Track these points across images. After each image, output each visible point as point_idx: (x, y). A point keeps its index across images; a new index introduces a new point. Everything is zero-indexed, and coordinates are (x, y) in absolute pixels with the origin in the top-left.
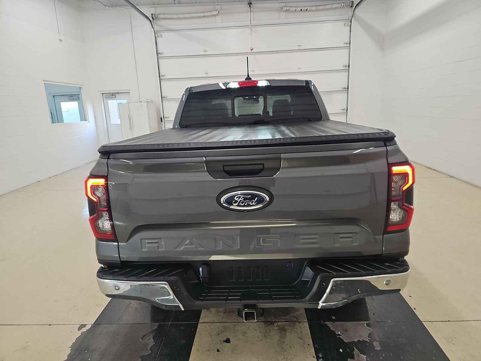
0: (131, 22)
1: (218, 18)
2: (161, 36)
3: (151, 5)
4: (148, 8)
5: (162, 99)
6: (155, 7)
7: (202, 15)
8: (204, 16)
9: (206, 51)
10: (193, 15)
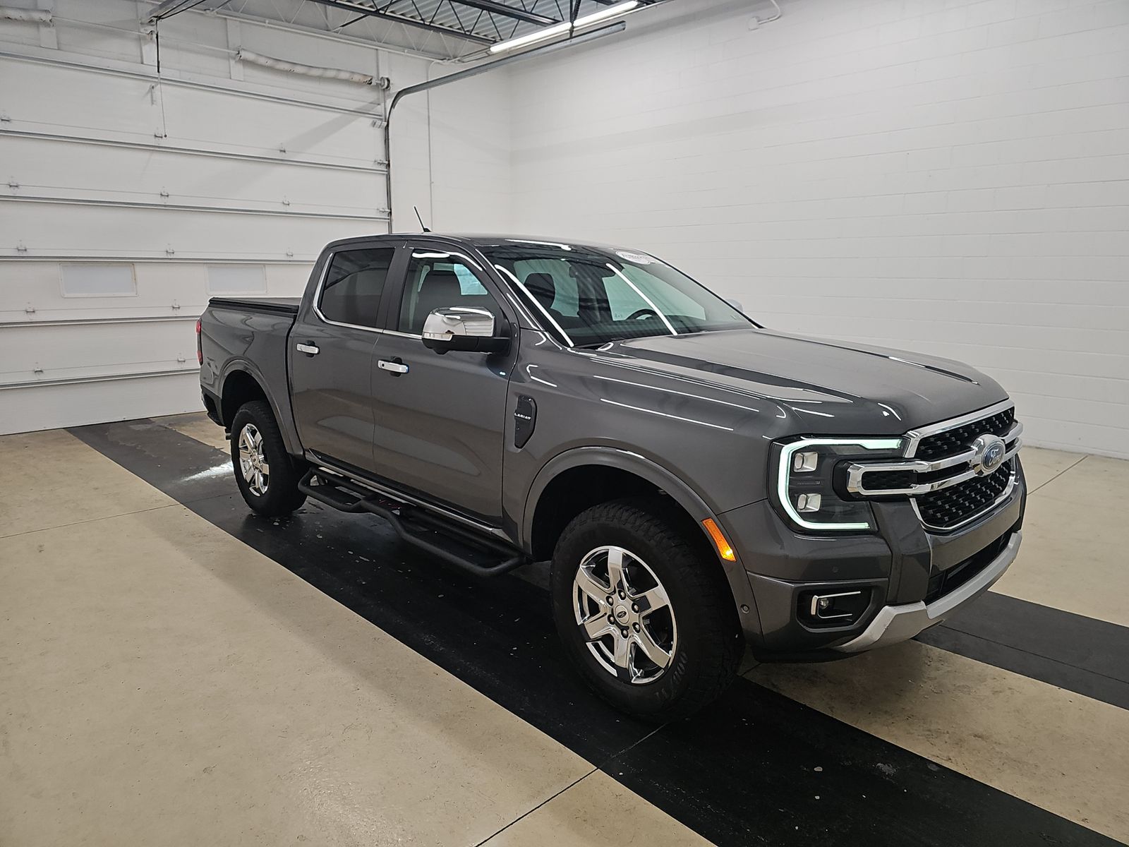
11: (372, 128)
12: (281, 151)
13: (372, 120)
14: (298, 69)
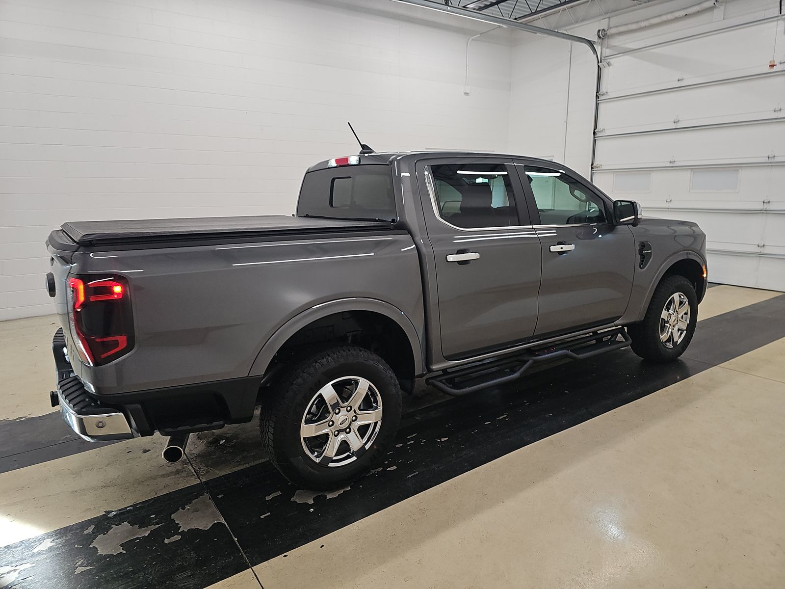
0: (571, 50)
1: (718, 13)
2: (609, 64)
3: (602, 15)
4: (599, 21)
5: (592, 170)
6: (609, 18)
7: (683, 13)
8: (686, 15)
9: (682, 80)
10: (664, 18)
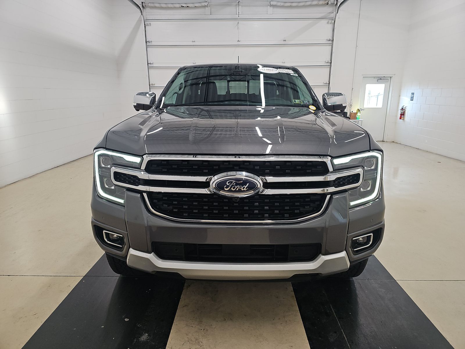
11: (327, 24)
12: (284, 41)
13: (327, 21)
14: (294, 4)
